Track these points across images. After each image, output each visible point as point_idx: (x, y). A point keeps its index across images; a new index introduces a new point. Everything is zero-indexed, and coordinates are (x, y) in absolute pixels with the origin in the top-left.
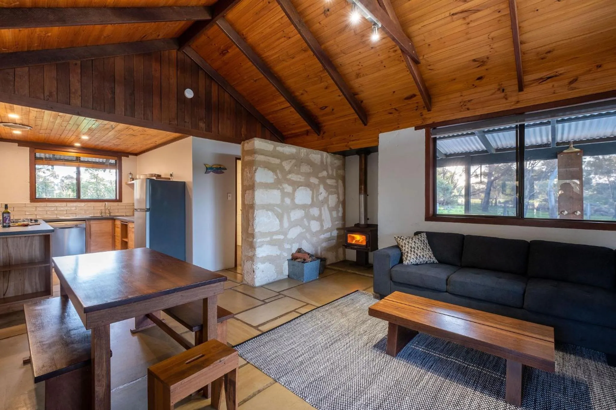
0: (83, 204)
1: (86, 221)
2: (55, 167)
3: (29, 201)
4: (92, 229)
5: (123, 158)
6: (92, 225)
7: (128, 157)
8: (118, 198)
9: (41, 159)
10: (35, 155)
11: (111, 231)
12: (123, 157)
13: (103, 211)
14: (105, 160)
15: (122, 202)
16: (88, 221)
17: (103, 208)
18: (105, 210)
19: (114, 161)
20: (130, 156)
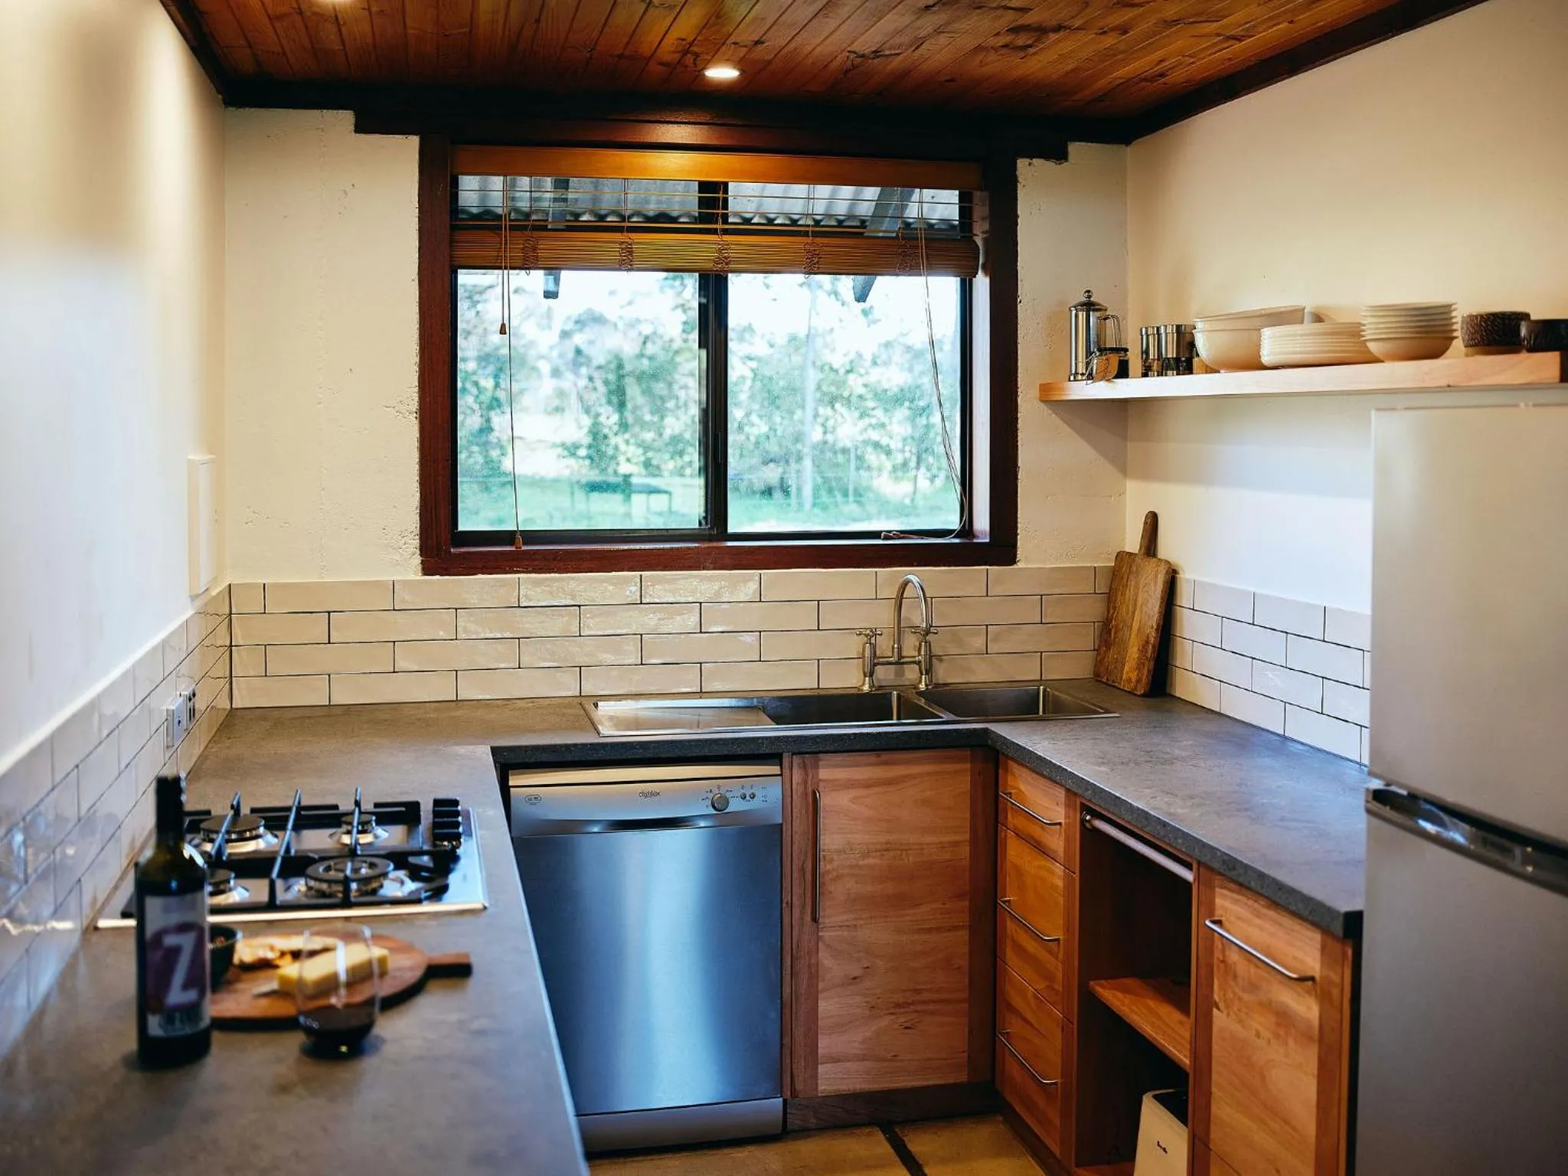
0: (745, 583)
1: (786, 761)
2: (565, 275)
3: (417, 560)
4: (830, 840)
5: (1031, 173)
6: (826, 800)
7: (1061, 156)
8: (982, 522)
9: (487, 221)
10: (455, 196)
11: (965, 851)
12: (1022, 164)
13: (885, 646)
14: (871, 192)
15: (1012, 560)
16: (796, 760)
17: (882, 617)
18: (899, 630)
19: (953, 196)
20: (1075, 149)
